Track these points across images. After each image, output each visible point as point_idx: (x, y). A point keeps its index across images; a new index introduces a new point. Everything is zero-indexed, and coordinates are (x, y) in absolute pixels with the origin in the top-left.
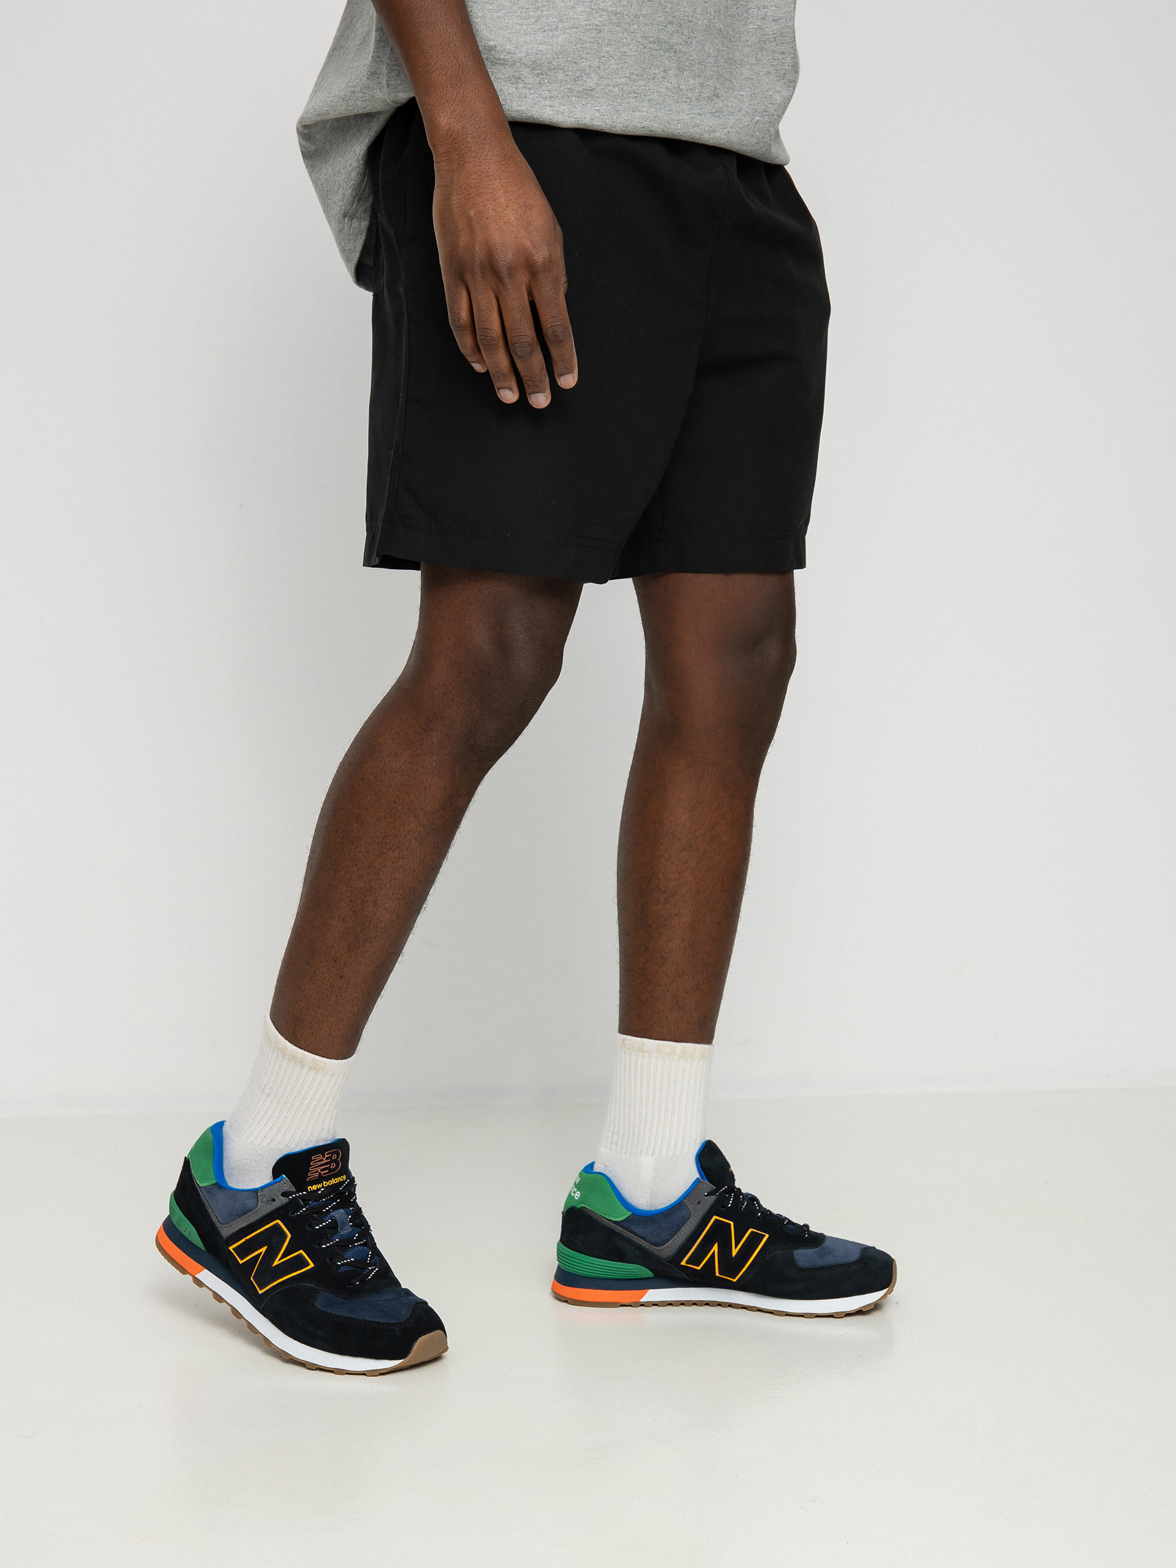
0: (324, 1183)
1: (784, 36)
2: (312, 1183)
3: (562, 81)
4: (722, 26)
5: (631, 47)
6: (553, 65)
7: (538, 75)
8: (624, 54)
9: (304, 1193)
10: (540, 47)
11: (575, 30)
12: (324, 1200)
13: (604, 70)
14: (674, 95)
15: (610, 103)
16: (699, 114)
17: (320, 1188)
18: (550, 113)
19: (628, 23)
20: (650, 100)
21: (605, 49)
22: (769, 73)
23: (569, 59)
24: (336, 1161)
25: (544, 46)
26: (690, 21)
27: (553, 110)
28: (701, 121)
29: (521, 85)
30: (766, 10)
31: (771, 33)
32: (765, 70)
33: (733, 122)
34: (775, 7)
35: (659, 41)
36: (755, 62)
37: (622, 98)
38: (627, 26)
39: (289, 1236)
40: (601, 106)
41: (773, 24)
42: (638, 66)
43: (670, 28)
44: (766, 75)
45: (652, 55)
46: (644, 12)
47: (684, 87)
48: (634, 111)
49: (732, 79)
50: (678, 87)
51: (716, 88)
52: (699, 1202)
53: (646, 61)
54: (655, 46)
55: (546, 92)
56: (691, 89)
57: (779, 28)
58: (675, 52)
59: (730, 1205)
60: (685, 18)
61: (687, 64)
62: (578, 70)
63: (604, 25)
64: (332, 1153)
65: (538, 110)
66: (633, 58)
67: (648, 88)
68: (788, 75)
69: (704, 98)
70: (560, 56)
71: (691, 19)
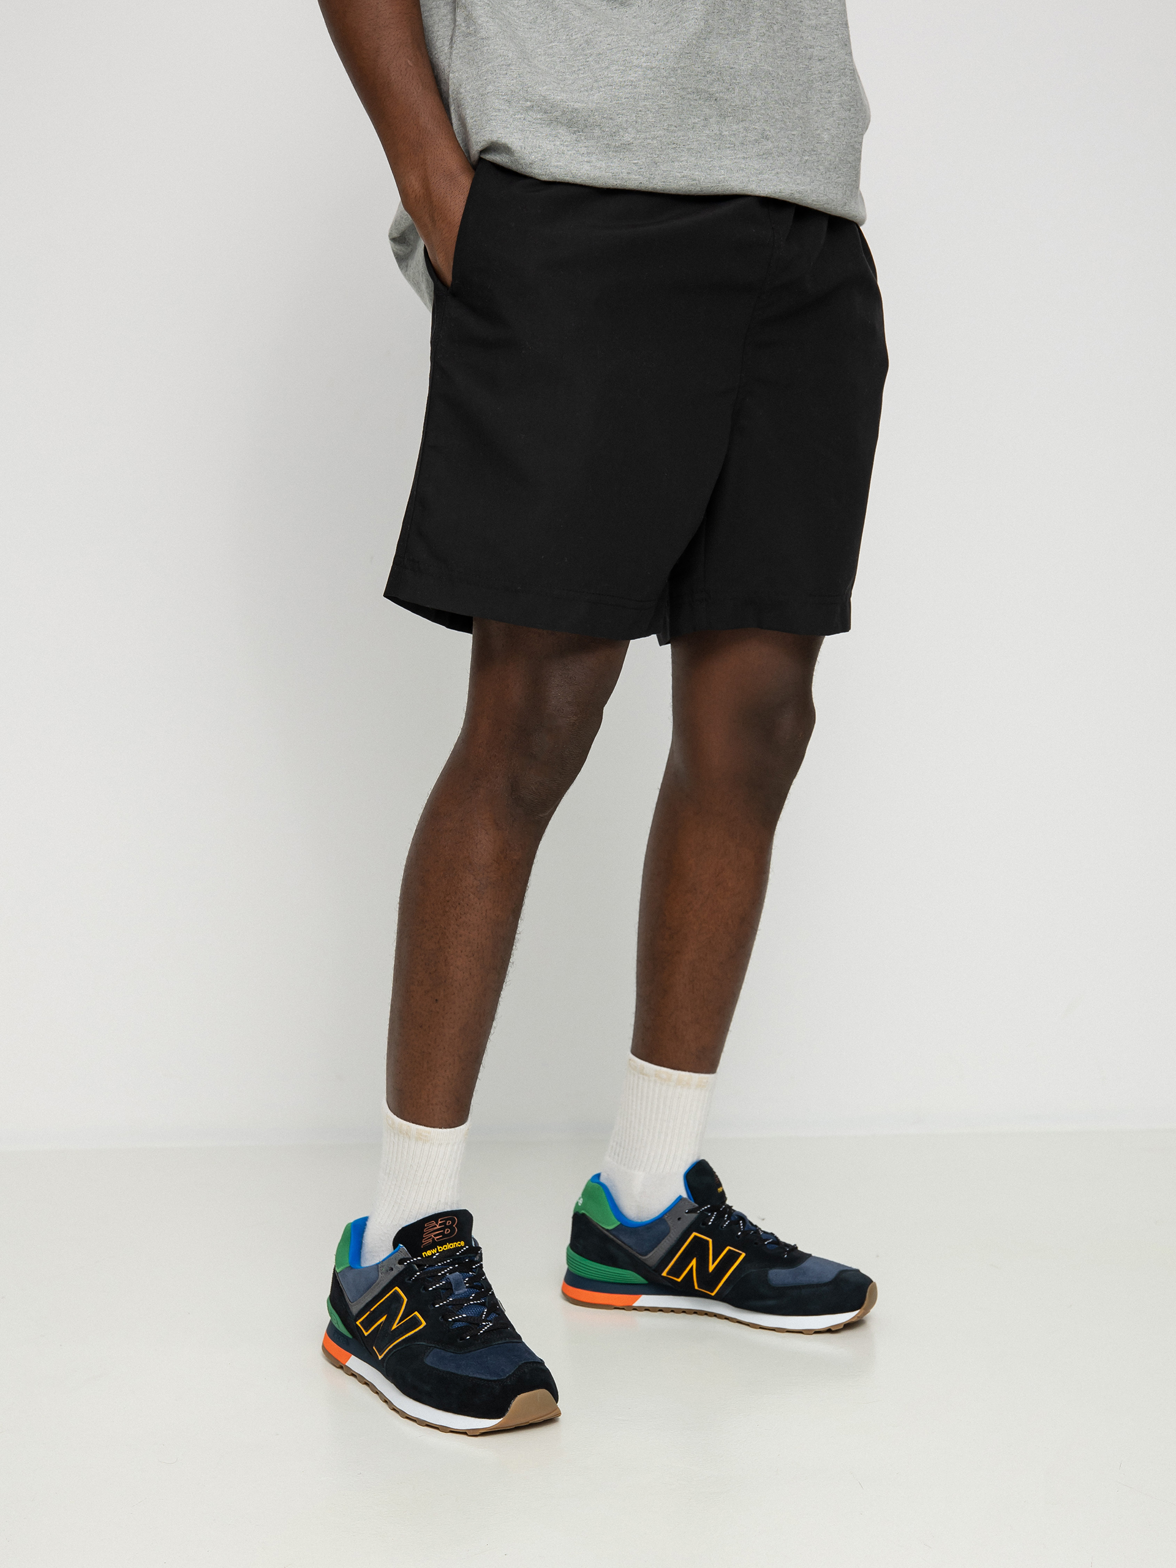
0: (439, 1248)
1: (829, 76)
2: (426, 1249)
3: (599, 137)
4: (771, 69)
5: (669, 99)
6: (589, 122)
7: (574, 133)
8: (662, 107)
9: (419, 1258)
10: (577, 105)
11: (611, 87)
12: (440, 1264)
13: (642, 124)
14: (715, 142)
15: (649, 155)
16: (744, 158)
17: (435, 1253)
18: (588, 168)
19: (665, 76)
20: (689, 149)
21: (642, 103)
22: (818, 111)
23: (605, 116)
24: (450, 1227)
25: (579, 104)
26: (732, 68)
27: (591, 166)
28: (745, 165)
29: (558, 143)
30: (812, 50)
31: (817, 72)
32: (815, 108)
33: (782, 162)
34: (821, 46)
35: (698, 91)
36: (805, 101)
37: (661, 150)
38: (665, 79)
39: (406, 1300)
40: (639, 159)
41: (818, 63)
42: (676, 117)
43: (709, 78)
44: (816, 114)
45: (690, 105)
46: (682, 65)
47: (727, 133)
48: (673, 162)
49: (785, 119)
50: (720, 134)
51: (764, 130)
52: (679, 1219)
53: (684, 112)
54: (695, 96)
55: (583, 149)
56: (734, 134)
57: (824, 68)
58: (716, 100)
59: (710, 1223)
60: (726, 66)
61: (730, 110)
62: (614, 126)
63: (639, 80)
64: (447, 1220)
65: (576, 165)
66: (672, 110)
67: (687, 138)
68: (837, 113)
69: (750, 142)
70: (596, 113)
71: (732, 66)
